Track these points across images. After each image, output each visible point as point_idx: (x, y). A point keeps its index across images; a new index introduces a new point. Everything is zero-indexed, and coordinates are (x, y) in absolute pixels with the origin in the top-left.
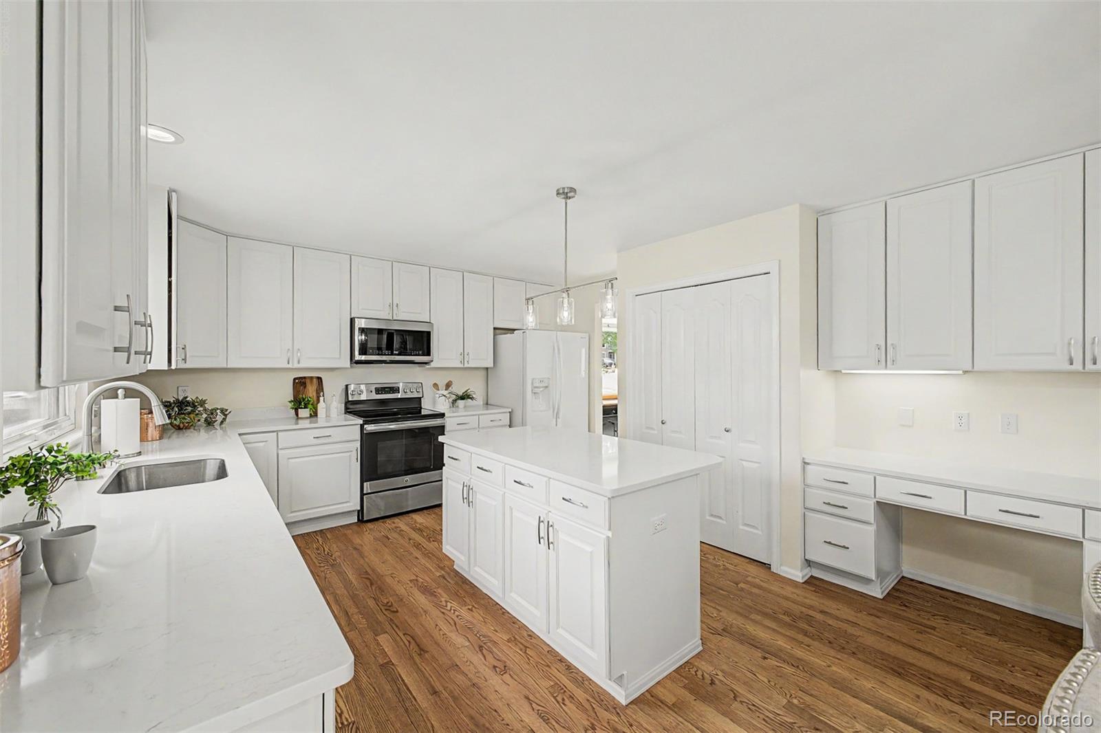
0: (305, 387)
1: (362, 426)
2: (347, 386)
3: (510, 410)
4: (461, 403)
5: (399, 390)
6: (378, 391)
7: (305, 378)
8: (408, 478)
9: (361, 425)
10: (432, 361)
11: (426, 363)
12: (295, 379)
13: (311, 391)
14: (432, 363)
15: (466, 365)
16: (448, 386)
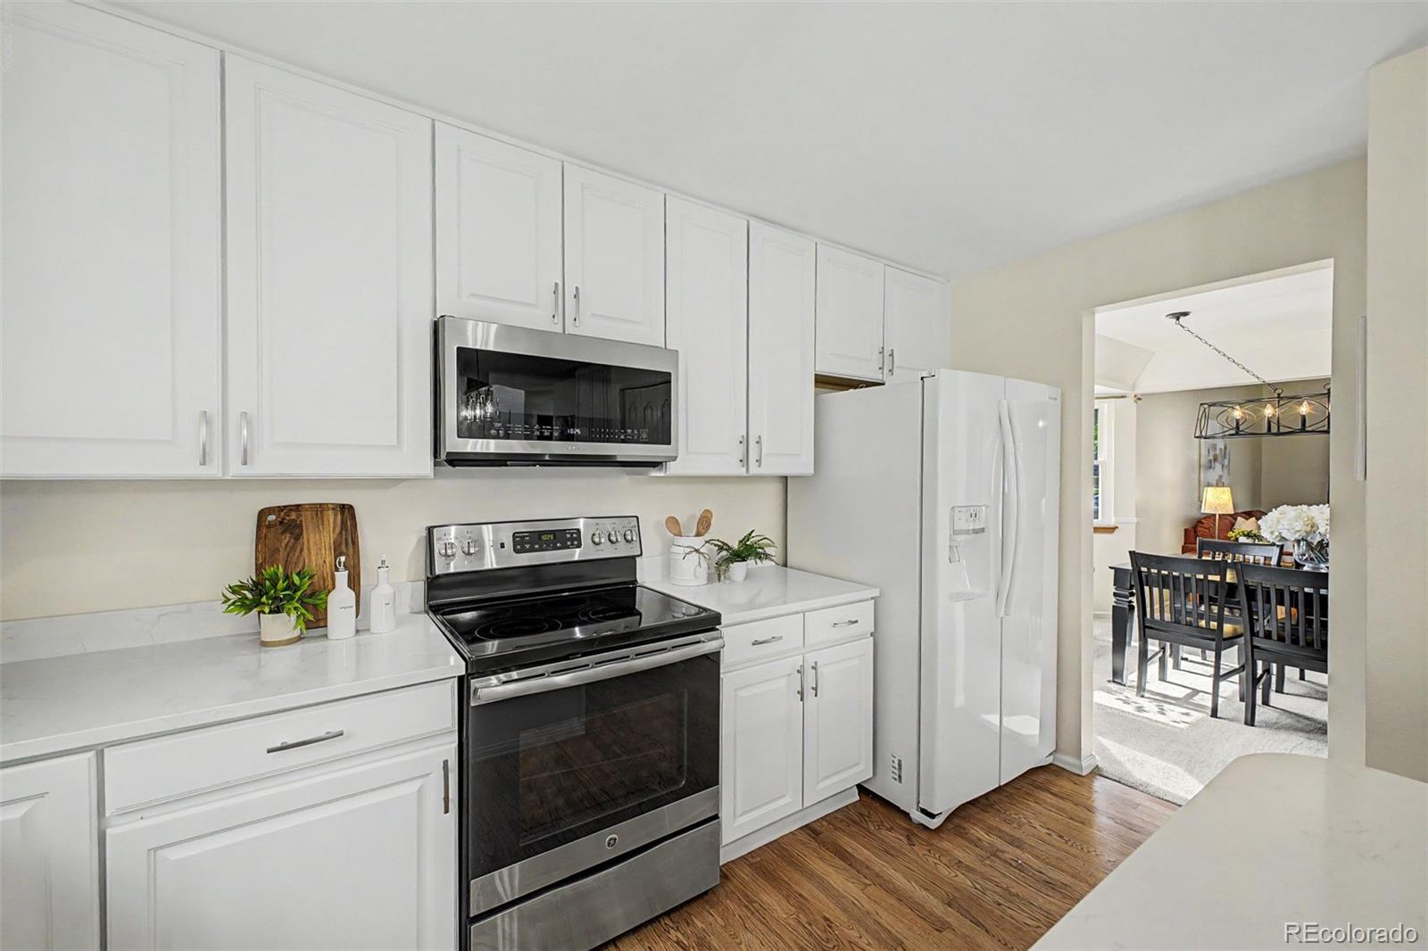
0: (298, 537)
1: (463, 683)
2: (430, 530)
3: (876, 593)
4: (738, 569)
5: (579, 539)
6: (523, 542)
7: (298, 507)
8: (610, 834)
9: (461, 679)
10: (674, 459)
11: (655, 465)
12: (263, 514)
13: (318, 547)
14: (671, 465)
15: (754, 470)
16: (704, 523)
